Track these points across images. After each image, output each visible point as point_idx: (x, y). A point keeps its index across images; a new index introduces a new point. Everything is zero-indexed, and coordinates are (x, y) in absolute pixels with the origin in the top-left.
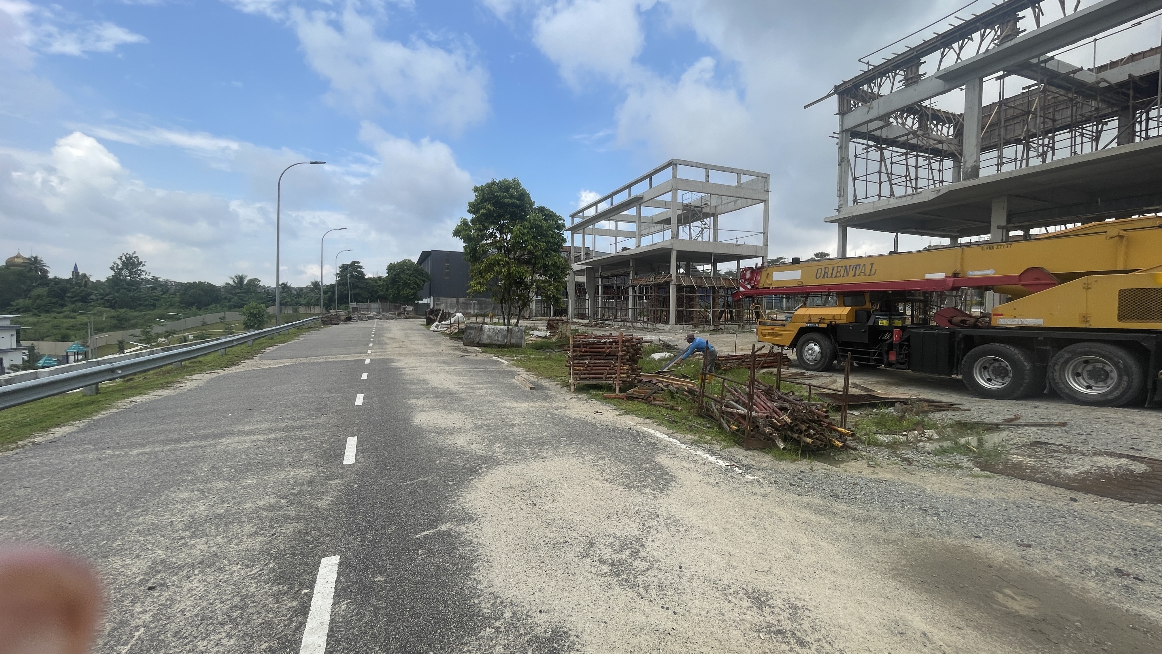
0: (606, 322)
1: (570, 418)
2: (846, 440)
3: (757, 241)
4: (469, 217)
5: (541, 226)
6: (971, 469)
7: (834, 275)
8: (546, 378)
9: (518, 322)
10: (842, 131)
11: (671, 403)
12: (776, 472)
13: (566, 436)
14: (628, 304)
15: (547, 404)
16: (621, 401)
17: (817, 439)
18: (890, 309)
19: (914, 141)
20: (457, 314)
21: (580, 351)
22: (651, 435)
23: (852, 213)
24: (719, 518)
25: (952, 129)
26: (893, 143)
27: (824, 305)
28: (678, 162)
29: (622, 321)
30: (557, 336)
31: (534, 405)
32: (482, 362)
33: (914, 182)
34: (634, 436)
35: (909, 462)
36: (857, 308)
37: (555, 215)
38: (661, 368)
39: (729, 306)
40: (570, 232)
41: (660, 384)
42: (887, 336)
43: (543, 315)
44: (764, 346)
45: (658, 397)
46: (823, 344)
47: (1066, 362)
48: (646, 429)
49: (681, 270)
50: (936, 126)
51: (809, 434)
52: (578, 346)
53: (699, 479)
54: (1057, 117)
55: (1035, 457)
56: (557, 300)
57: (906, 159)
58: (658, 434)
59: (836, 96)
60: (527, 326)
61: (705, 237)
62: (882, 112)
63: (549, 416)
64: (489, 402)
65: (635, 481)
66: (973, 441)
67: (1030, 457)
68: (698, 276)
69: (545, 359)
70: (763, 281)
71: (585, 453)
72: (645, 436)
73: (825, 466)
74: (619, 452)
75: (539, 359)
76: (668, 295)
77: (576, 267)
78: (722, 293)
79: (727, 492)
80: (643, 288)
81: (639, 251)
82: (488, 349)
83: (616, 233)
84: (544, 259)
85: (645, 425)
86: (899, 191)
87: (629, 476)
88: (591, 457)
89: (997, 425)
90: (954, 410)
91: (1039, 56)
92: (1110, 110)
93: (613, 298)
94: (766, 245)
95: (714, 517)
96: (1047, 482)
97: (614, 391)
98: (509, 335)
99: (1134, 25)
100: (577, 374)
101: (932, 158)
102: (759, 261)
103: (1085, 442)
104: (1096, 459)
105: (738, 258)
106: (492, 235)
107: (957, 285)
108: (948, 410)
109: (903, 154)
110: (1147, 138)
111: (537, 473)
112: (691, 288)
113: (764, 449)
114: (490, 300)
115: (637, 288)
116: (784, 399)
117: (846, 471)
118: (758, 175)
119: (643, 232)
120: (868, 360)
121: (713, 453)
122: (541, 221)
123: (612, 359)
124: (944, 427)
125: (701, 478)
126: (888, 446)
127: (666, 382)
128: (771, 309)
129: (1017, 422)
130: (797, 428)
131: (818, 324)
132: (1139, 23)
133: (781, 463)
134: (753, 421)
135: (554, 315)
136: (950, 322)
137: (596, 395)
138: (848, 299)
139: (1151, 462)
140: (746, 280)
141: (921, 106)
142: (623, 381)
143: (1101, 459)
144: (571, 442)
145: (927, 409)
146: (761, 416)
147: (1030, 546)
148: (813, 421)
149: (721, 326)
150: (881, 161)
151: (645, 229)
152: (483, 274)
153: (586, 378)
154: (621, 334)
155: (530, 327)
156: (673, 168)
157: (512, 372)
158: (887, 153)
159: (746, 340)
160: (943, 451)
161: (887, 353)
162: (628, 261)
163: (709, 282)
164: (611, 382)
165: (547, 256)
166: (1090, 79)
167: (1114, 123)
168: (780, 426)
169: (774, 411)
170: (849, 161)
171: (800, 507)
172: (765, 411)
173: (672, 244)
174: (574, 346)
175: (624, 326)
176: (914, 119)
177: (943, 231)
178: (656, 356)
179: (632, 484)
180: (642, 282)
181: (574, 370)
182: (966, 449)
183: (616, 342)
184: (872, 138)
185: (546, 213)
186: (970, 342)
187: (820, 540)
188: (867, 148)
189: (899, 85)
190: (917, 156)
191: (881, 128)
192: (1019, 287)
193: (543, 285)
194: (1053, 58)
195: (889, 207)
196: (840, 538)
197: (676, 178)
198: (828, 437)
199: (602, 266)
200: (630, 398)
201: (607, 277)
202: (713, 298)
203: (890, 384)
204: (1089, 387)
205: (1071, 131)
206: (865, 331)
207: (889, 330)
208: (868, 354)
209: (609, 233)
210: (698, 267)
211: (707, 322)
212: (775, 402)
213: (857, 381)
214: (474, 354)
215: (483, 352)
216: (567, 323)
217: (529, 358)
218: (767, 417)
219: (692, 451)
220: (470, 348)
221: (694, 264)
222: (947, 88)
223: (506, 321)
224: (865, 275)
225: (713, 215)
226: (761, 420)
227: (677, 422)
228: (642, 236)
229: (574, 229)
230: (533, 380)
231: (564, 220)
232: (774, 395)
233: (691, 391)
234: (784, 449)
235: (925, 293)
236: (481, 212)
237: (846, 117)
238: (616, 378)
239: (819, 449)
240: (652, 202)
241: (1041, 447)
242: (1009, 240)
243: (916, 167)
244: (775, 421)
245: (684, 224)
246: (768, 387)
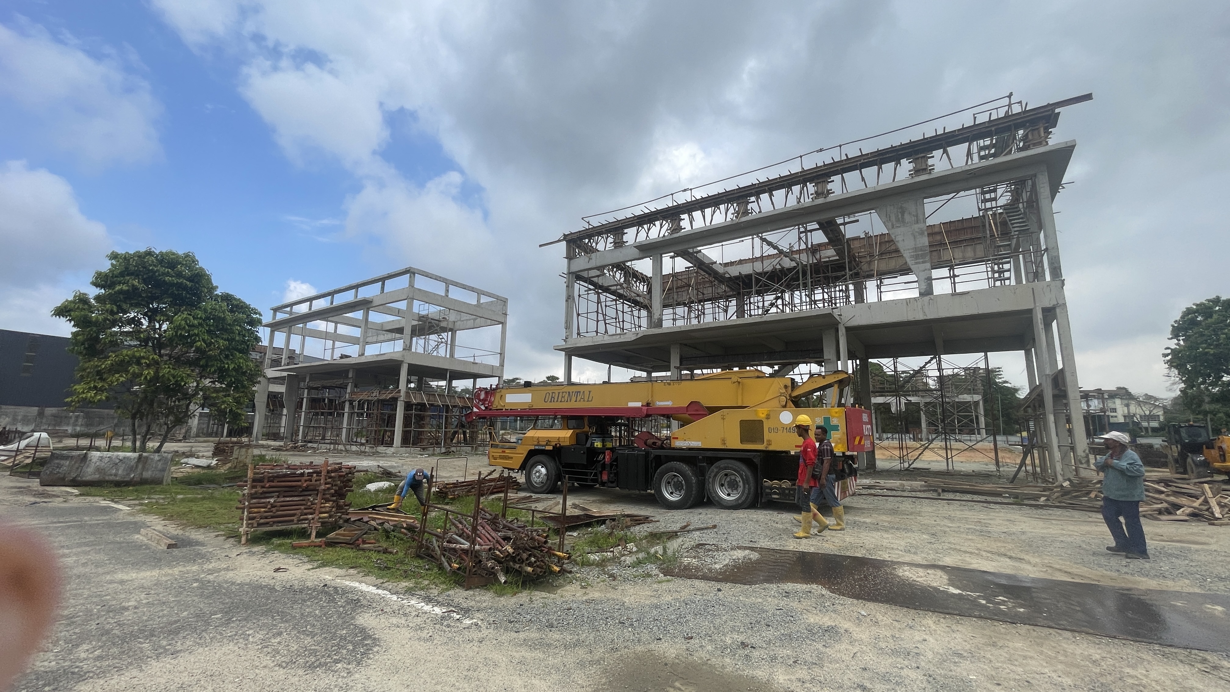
0: (310, 445)
1: (233, 583)
2: (563, 564)
3: (495, 361)
4: (93, 292)
5: (224, 319)
6: (658, 575)
7: (559, 400)
8: (201, 527)
9: (161, 446)
10: (569, 273)
11: (385, 545)
12: (497, 610)
13: (221, 611)
14: (342, 423)
15: (195, 568)
16: (316, 549)
17: (538, 566)
18: (604, 434)
19: (621, 291)
20: (37, 435)
21: (263, 487)
22: (353, 590)
23: (576, 344)
24: (429, 680)
25: (646, 286)
26: (606, 290)
27: (551, 427)
28: (416, 271)
29: (331, 443)
30: (229, 465)
31: (170, 572)
32: (77, 511)
33: (621, 323)
34: (330, 595)
35: (613, 577)
36: (578, 431)
37: (248, 307)
38: (377, 501)
39: (463, 426)
40: (268, 330)
41: (373, 523)
42: (601, 457)
43: (210, 435)
44: (495, 470)
45: (369, 539)
46: (549, 467)
47: (715, 476)
48: (347, 583)
49: (412, 385)
50: (636, 282)
51: (531, 562)
52: (261, 480)
53: (409, 636)
54: (705, 292)
55: (699, 557)
56: (236, 416)
57: (616, 304)
58: (364, 587)
59: (565, 242)
60: (177, 452)
61: (442, 352)
62: (599, 264)
63: (195, 585)
64: (79, 577)
65: (323, 656)
66: (659, 549)
67: (695, 558)
68: (431, 392)
69: (204, 499)
70: (497, 403)
71: (251, 632)
72: (345, 591)
73: (544, 594)
74: (306, 621)
75: (191, 500)
76: (393, 412)
77: (271, 373)
78: (456, 412)
79: (441, 645)
80: (364, 403)
81: (363, 360)
82: (93, 490)
83: (335, 337)
84: (221, 361)
85: (347, 578)
86: (611, 330)
87: (315, 651)
88: (259, 636)
89: (676, 532)
90: (649, 523)
91: (693, 248)
92: (731, 293)
93: (322, 414)
94: (502, 365)
95: (422, 680)
96: (705, 578)
97: (309, 536)
98: (140, 466)
99: (740, 241)
100: (253, 518)
101: (633, 307)
102: (494, 381)
103: (726, 540)
104: (732, 553)
105: (475, 376)
106: (135, 321)
107: (650, 413)
108: (644, 523)
109: (614, 300)
110: (751, 315)
111: (159, 680)
112: (422, 406)
113: (486, 585)
114: (112, 412)
115: (356, 404)
116: (509, 527)
117: (562, 597)
118: (498, 298)
119: (368, 340)
120: (586, 480)
121: (428, 600)
122: (224, 312)
123: (310, 495)
124: (641, 540)
125: (412, 634)
126: (598, 565)
127: (380, 519)
128: (505, 429)
129: (688, 528)
130: (519, 557)
131: (545, 446)
132: (743, 241)
133: (502, 599)
134: (475, 556)
135: (230, 434)
136: (645, 443)
137: (280, 545)
138: (572, 423)
139: (761, 550)
140: (480, 400)
141: (625, 265)
142: (322, 523)
143: (735, 552)
144: (230, 619)
145: (629, 524)
146: (484, 549)
147: (692, 638)
148: (535, 548)
149: (453, 449)
150: (598, 303)
151: (372, 336)
152: (105, 376)
153: (267, 523)
154: (326, 463)
155: (184, 453)
156: (410, 277)
157: (135, 523)
158: (603, 298)
159: (479, 463)
160: (639, 563)
161: (601, 473)
162: (347, 372)
163: (443, 400)
164: (306, 525)
165: (227, 357)
166: (721, 270)
167: (734, 303)
168: (503, 558)
169: (498, 542)
170: (574, 299)
171: (516, 645)
172: (489, 543)
173: (403, 356)
174: (254, 480)
175: (334, 449)
176: (621, 274)
177: (642, 366)
178: (372, 487)
179: (318, 663)
180: (364, 396)
181: (250, 513)
182: (653, 558)
183: (319, 473)
184: (592, 283)
185: (235, 303)
186: (659, 461)
187: (533, 678)
188: (587, 291)
189: (610, 246)
190: (623, 303)
191: (598, 276)
192: (687, 416)
193: (214, 395)
194: (700, 251)
195: (603, 342)
196: (552, 671)
197: (413, 287)
198: (547, 563)
199: (311, 374)
200: (332, 544)
201: (316, 388)
202: (446, 417)
203: (604, 502)
204: (729, 495)
205: (712, 303)
206: (584, 453)
207: (602, 451)
208: (586, 474)
209: (325, 336)
210: (431, 383)
211: (438, 444)
212: (499, 531)
213: (577, 502)
214: (61, 499)
215: (81, 495)
216: (248, 446)
217: (174, 499)
218: (490, 549)
219: (405, 601)
220: (55, 488)
221: (428, 379)
222: (641, 256)
223: (138, 444)
224: (584, 401)
225: (451, 330)
226: (484, 554)
227: (389, 569)
228: (367, 343)
229: (275, 326)
230: (176, 533)
231: (261, 315)
232: (499, 524)
233: (411, 528)
234: (505, 582)
235: (628, 419)
236: (118, 288)
237: (572, 261)
238: (313, 519)
239: (539, 577)
240: (383, 308)
241: (701, 548)
242: (681, 379)
243: (623, 312)
244: (498, 553)
245: (419, 336)
246: (494, 516)
